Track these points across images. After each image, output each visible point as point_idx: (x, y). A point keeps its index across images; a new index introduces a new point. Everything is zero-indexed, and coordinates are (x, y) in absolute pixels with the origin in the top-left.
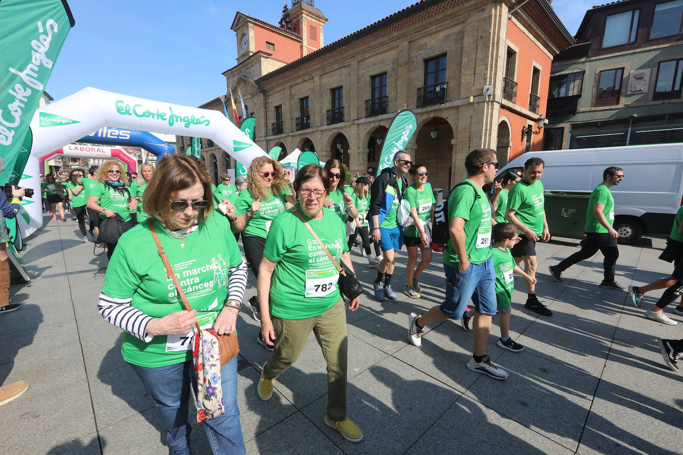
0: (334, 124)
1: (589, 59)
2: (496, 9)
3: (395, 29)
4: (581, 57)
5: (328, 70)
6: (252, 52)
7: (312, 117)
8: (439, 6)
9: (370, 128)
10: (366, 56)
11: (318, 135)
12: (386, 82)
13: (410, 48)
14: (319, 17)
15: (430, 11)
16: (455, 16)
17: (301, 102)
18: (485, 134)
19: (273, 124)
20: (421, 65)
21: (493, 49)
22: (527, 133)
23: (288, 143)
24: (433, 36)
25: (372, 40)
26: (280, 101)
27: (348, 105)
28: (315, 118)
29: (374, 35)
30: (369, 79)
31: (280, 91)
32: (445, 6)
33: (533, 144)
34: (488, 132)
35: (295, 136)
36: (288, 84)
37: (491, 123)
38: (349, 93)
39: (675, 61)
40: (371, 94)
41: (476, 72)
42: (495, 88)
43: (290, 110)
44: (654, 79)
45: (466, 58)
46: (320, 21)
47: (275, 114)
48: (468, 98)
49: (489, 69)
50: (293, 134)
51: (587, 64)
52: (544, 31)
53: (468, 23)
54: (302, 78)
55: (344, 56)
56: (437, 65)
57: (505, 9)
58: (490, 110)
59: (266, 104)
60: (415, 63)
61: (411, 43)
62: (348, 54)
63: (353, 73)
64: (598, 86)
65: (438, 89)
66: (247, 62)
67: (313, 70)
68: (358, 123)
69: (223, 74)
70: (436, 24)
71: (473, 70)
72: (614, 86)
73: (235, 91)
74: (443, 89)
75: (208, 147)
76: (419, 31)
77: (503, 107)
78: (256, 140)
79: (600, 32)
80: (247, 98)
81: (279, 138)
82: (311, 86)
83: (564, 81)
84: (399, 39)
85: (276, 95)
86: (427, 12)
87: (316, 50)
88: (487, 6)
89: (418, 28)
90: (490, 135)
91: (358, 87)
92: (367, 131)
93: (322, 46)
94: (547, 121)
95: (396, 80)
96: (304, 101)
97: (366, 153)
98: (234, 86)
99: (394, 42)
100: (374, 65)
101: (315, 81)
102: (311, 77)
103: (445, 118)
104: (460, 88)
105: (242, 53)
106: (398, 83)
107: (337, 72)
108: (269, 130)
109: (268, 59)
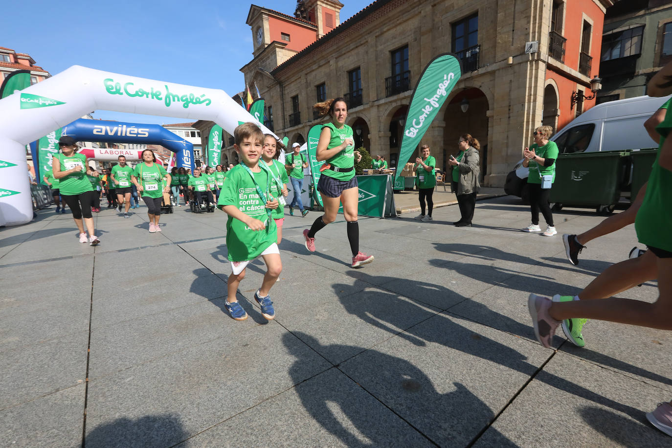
0: (352, 108)
5: (344, 50)
6: (267, 44)
9: (391, 108)
10: (385, 30)
12: (408, 56)
13: (433, 13)
17: (317, 88)
18: (528, 100)
19: (290, 116)
20: (448, 30)
22: (577, 99)
23: (306, 133)
25: (391, 9)
26: (296, 90)
27: (366, 86)
30: (388, 55)
31: (296, 80)
34: (532, 97)
36: (303, 72)
37: (536, 86)
38: (368, 73)
40: (391, 71)
41: (515, 28)
42: (539, 44)
43: (306, 99)
45: (502, 14)
47: (292, 104)
48: (507, 59)
49: (532, 22)
50: (310, 123)
51: (648, 16)
54: (317, 64)
55: (361, 33)
56: (467, 28)
58: (534, 71)
59: (282, 96)
60: (440, 28)
61: (435, 7)
62: (364, 30)
63: (371, 50)
65: (468, 54)
66: (262, 55)
67: (328, 53)
68: (377, 104)
69: (240, 70)
71: (512, 25)
73: (252, 87)
74: (474, 55)
77: (549, 67)
78: (275, 132)
80: (264, 92)
81: (297, 130)
82: (327, 70)
83: (619, 39)
84: (420, 4)
85: (292, 85)
87: (332, 29)
90: (535, 101)
91: (377, 65)
92: (388, 112)
95: (420, 52)
96: (320, 87)
97: (387, 137)
98: (251, 81)
99: (415, 9)
100: (394, 37)
101: (331, 65)
102: (326, 61)
103: (478, 88)
104: (495, 50)
105: (258, 46)
106: (422, 54)
107: (353, 52)
108: (286, 122)
109: (283, 50)
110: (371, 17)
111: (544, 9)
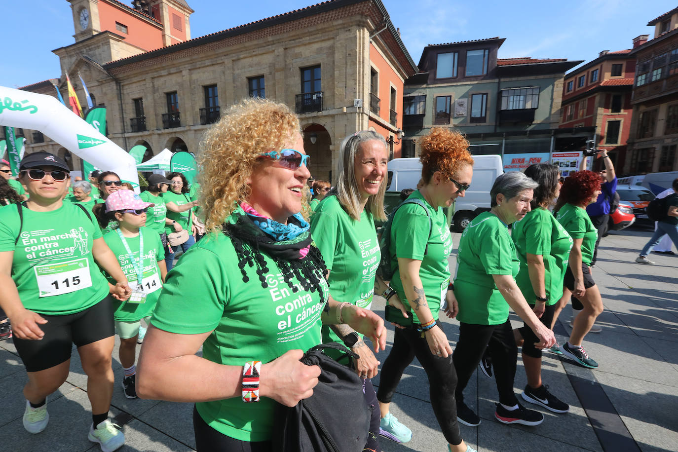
1: (428, 86)
2: (359, 31)
3: (270, 33)
4: (423, 84)
5: (198, 64)
6: (95, 31)
7: (182, 115)
8: (311, 19)
10: (241, 57)
11: (191, 134)
12: (264, 86)
13: (285, 55)
14: (184, 7)
15: (303, 22)
16: (326, 32)
17: (167, 97)
19: (132, 120)
20: (298, 73)
21: (360, 67)
22: (390, 142)
23: (153, 142)
24: (307, 47)
25: (247, 40)
26: (139, 93)
27: (224, 104)
28: (186, 116)
29: (249, 36)
30: (245, 81)
32: (316, 20)
33: (395, 152)
35: (163, 134)
36: (150, 74)
38: (225, 92)
39: (481, 95)
41: (347, 86)
42: (363, 101)
43: (153, 105)
44: (470, 107)
45: (338, 72)
46: (184, 11)
47: (134, 107)
48: (342, 108)
49: (357, 84)
50: (159, 132)
51: (428, 90)
52: (396, 58)
53: (337, 39)
54: (166, 71)
55: (217, 53)
56: (313, 75)
57: (367, 33)
58: (361, 121)
59: (120, 96)
60: (292, 70)
61: (286, 50)
62: (221, 51)
63: (228, 72)
64: (436, 109)
65: (314, 97)
66: (88, 42)
67: (180, 63)
69: (53, 51)
70: (309, 36)
71: (345, 83)
72: (446, 110)
73: (73, 75)
74: (319, 98)
75: (35, 143)
76: (293, 40)
77: (371, 119)
78: (110, 135)
79: (434, 66)
80: (92, 85)
81: (141, 136)
82: (179, 80)
83: (412, 101)
84: (274, 44)
85: (134, 85)
86: (299, 23)
87: (182, 42)
88: (353, 27)
89: (292, 36)
91: (234, 87)
93: (189, 38)
94: (403, 134)
95: (274, 85)
96: (171, 96)
98: (72, 68)
99: (270, 47)
100: (251, 66)
101: (184, 76)
102: (179, 70)
103: (323, 125)
104: (334, 99)
105: (81, 29)
107: (208, 69)
108: (127, 126)
109: (120, 43)
110: (227, 41)
111: (365, 76)
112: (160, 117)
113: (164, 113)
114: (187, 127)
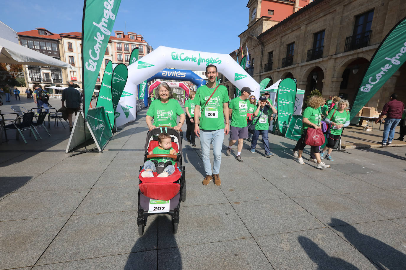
0: (313, 60)
6: (257, 19)
7: (295, 58)
9: (347, 60)
11: (298, 70)
12: (373, 18)
17: (288, 47)
19: (265, 65)
23: (274, 77)
26: (273, 48)
27: (328, 44)
28: (297, 57)
30: (352, 18)
31: (273, 41)
35: (281, 71)
36: (280, 35)
38: (331, 34)
40: (352, 32)
43: (278, 54)
47: (268, 57)
50: (279, 70)
54: (291, 30)
59: (262, 51)
63: (338, 16)
66: (253, 26)
67: (300, 22)
69: (238, 36)
73: (244, 46)
78: (254, 75)
80: (251, 49)
81: (269, 74)
82: (298, 34)
85: (271, 44)
91: (340, 28)
92: (344, 63)
96: (290, 46)
97: (339, 81)
98: (244, 43)
100: (361, 5)
101: (302, 30)
102: (299, 27)
105: (251, 20)
106: (387, 16)
107: (321, 19)
108: (263, 69)
109: (268, 21)
112: (281, 61)
113: (284, 58)
114: (297, 64)
